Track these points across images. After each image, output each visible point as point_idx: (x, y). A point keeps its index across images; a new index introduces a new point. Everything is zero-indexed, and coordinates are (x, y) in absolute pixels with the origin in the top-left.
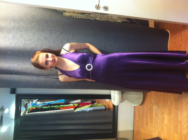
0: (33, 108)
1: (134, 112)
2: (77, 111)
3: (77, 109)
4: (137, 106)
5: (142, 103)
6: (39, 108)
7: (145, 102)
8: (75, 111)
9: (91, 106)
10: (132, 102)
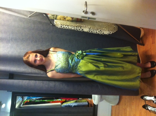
0: (27, 101)
1: (112, 111)
2: (64, 105)
3: (64, 103)
4: (114, 106)
5: (118, 104)
6: (32, 101)
7: (121, 103)
8: (62, 106)
9: (76, 102)
10: (109, 102)
